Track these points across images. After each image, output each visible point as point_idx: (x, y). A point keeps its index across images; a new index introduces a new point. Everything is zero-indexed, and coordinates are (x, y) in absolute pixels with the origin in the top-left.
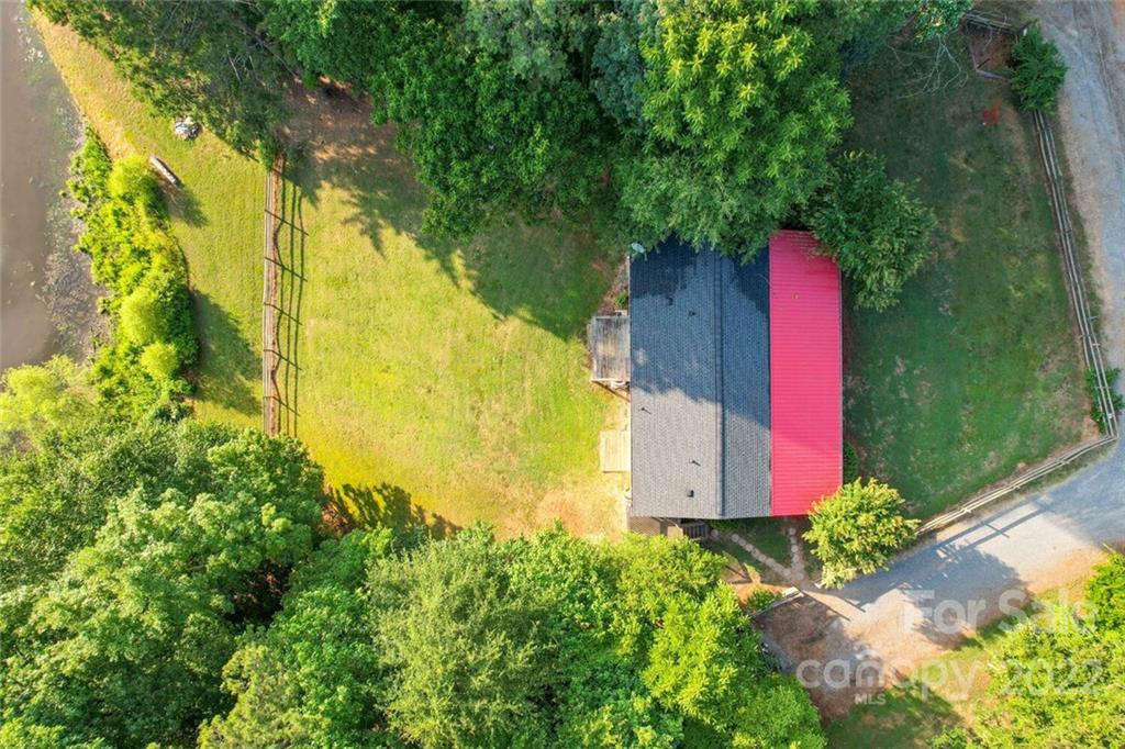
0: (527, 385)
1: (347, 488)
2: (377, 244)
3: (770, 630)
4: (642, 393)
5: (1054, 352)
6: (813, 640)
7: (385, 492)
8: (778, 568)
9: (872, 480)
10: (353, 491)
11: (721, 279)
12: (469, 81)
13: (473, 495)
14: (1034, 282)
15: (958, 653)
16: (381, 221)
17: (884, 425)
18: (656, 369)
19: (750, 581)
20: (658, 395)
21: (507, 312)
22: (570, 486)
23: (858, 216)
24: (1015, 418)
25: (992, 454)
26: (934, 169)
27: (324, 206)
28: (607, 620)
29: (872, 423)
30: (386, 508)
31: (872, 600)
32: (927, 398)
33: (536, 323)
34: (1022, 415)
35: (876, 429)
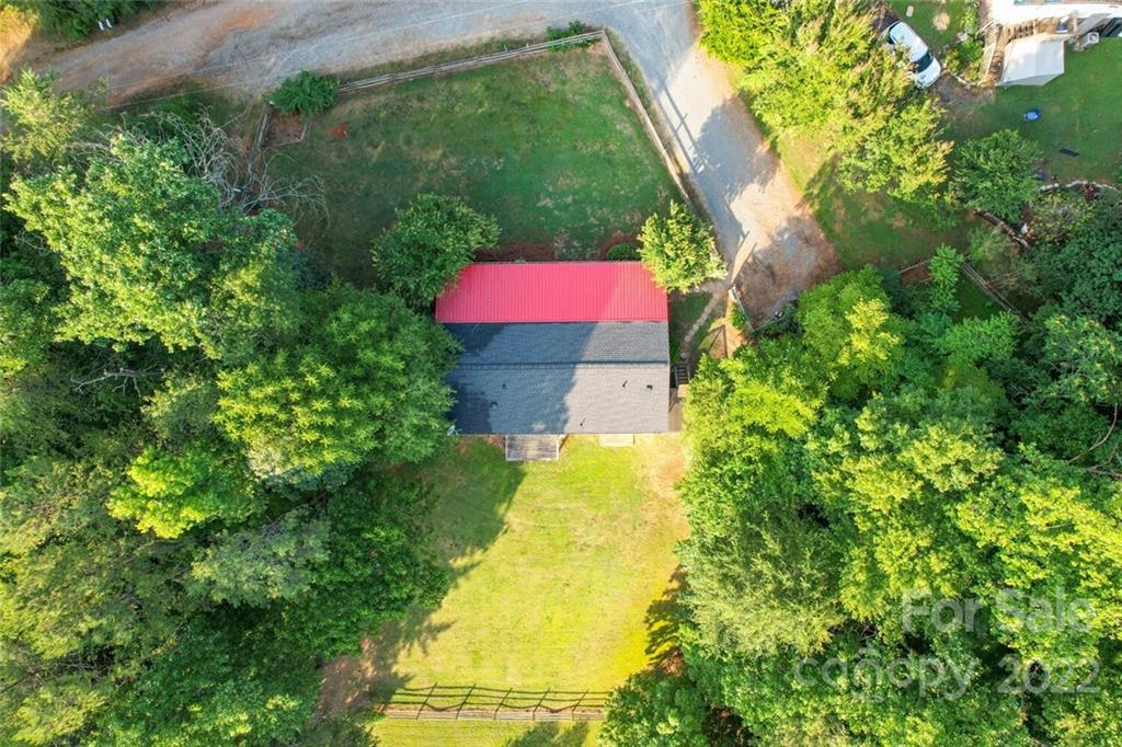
0: (561, 506)
1: (648, 651)
2: (445, 627)
3: (764, 310)
4: (568, 425)
5: (534, 76)
6: (772, 273)
7: (652, 621)
8: (712, 304)
9: (639, 238)
10: (651, 647)
11: (477, 365)
12: (331, 589)
13: (653, 550)
14: (476, 92)
15: (782, 155)
16: (426, 624)
17: (594, 217)
18: (550, 414)
19: (723, 326)
20: (570, 413)
21: (501, 522)
22: (645, 471)
23: (426, 258)
24: (588, 108)
25: (618, 127)
26: (382, 173)
27: (412, 670)
28: (750, 461)
29: (592, 226)
30: (665, 620)
31: (739, 226)
32: (572, 180)
33: (511, 499)
34: (586, 102)
35: (597, 222)
